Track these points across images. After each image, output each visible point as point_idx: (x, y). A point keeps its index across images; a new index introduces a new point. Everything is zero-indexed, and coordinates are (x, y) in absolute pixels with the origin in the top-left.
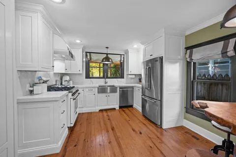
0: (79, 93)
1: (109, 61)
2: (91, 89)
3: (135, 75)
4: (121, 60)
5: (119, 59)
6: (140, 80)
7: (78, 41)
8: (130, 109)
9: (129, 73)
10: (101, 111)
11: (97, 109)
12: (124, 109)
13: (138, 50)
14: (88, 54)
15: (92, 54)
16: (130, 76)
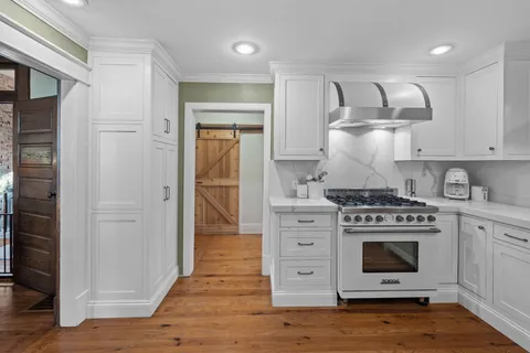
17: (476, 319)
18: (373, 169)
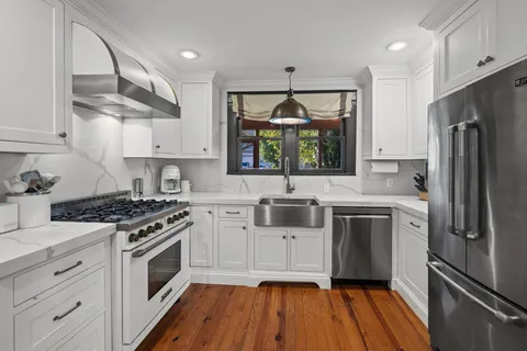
0: (190, 224)
1: (295, 116)
2: (233, 208)
3: (399, 162)
4: (342, 111)
5: (337, 107)
6: (421, 184)
7: (189, 55)
8: (375, 293)
9: (375, 156)
10: (267, 285)
11: (252, 278)
12: (350, 293)
13: (411, 67)
14: (234, 98)
15: (244, 96)
16: (376, 168)
17: (208, 287)
18: (104, 168)
